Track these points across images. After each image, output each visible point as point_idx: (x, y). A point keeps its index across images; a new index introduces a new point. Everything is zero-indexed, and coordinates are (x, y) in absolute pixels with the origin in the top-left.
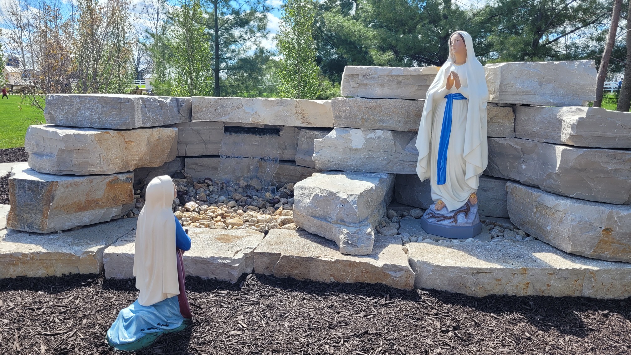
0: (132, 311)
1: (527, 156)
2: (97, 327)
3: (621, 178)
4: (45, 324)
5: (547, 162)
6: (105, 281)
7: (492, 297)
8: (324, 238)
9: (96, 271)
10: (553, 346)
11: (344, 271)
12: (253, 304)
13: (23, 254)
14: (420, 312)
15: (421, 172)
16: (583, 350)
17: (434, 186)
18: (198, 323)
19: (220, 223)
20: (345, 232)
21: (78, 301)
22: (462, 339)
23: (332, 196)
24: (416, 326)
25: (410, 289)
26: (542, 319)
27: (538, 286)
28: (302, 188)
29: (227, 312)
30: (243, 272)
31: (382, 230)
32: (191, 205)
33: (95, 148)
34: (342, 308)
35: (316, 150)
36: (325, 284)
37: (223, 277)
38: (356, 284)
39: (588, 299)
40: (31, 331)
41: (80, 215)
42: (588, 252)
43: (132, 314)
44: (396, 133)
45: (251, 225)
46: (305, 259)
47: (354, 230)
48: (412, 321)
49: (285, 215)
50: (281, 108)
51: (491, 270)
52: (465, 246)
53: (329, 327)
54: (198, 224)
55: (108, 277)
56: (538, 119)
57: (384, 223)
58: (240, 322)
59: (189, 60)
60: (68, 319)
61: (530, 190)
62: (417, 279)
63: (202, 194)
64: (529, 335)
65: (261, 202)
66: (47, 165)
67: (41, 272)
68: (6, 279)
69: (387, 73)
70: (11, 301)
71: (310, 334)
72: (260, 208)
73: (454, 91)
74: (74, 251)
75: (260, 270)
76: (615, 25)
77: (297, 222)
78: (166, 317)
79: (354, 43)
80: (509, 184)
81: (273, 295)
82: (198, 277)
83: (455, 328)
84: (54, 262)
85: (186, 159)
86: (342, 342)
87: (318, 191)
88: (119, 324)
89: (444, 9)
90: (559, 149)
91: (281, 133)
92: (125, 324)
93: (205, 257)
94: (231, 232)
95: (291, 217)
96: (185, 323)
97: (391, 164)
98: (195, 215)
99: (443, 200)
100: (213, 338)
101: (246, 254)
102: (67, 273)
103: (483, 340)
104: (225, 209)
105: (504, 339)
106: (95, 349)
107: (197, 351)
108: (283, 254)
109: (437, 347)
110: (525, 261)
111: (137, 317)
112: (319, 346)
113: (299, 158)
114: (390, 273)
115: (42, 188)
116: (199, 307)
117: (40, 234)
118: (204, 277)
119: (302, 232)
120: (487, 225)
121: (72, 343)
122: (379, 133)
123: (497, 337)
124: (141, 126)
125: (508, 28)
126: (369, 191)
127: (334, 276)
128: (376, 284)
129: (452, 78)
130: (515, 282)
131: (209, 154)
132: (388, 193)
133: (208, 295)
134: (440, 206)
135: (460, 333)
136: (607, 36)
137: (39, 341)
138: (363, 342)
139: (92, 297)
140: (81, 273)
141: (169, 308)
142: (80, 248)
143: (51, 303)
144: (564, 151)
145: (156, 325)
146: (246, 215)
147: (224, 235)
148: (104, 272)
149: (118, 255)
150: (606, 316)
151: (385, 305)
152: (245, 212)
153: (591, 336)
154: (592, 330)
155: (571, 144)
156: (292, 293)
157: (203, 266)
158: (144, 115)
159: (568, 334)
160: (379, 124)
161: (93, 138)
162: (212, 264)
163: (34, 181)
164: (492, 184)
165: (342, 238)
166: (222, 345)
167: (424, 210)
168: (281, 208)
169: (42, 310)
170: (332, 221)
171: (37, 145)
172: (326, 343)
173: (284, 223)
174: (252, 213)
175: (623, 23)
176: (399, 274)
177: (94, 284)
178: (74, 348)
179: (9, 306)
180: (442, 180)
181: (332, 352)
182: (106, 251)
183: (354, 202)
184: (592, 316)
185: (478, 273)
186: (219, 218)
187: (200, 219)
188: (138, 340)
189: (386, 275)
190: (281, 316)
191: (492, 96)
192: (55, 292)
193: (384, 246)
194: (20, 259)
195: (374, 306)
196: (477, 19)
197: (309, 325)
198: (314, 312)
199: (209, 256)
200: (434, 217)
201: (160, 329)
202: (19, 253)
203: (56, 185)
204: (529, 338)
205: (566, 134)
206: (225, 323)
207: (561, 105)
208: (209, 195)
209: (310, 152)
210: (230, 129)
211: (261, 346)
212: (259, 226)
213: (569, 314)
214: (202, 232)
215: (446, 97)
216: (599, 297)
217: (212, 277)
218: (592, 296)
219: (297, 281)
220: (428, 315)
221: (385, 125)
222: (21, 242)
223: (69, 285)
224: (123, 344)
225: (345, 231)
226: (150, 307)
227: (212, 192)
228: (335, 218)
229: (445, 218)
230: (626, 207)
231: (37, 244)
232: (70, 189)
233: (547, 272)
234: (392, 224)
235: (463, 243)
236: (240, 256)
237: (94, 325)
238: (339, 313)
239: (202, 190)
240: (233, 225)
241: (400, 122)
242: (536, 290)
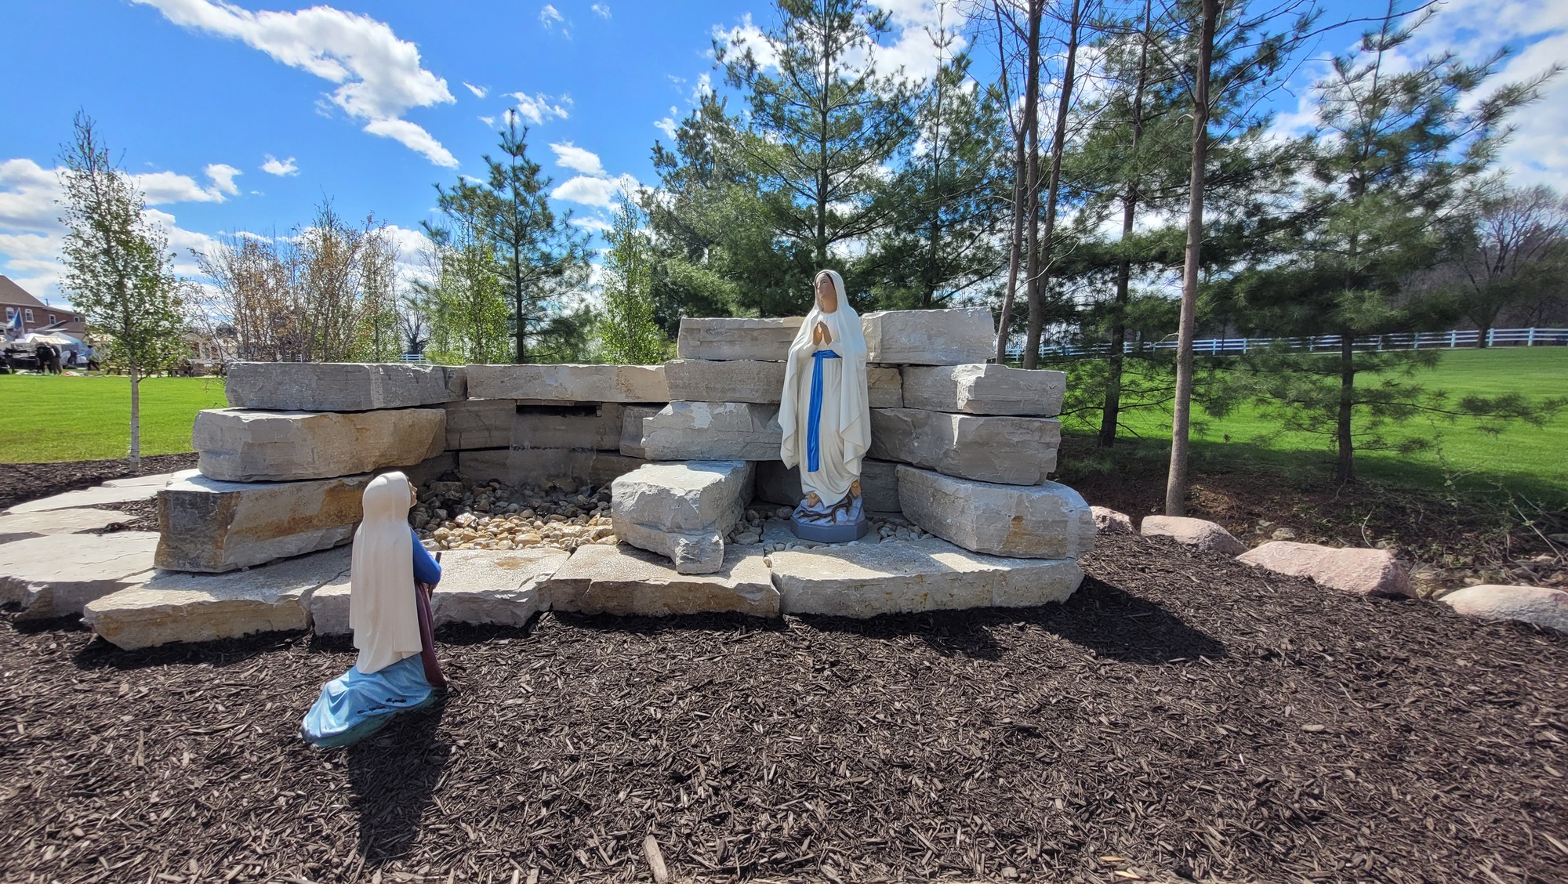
0: (345, 683)
1: (919, 431)
2: (288, 714)
3: (1030, 452)
4: (198, 717)
5: (942, 436)
6: (315, 638)
7: (882, 616)
8: (655, 553)
9: (303, 625)
10: (958, 676)
11: (682, 598)
12: (546, 656)
13: (174, 608)
14: (787, 646)
15: (786, 456)
16: (996, 677)
17: (805, 475)
18: (456, 693)
19: (505, 542)
20: (682, 543)
21: (264, 673)
22: (842, 679)
23: (664, 494)
24: (781, 666)
25: (774, 616)
26: (945, 641)
27: (938, 597)
28: (623, 485)
29: (505, 671)
30: (535, 609)
31: (738, 538)
32: (464, 518)
33: (305, 440)
34: (678, 651)
35: (645, 433)
36: (656, 617)
37: (505, 619)
38: (700, 614)
39: (1000, 609)
40: (170, 730)
41: (281, 542)
42: (997, 549)
43: (345, 689)
44: (752, 405)
45: (551, 542)
46: (626, 584)
47: (695, 539)
48: (775, 660)
49: (603, 524)
50: (596, 377)
51: (878, 580)
52: (846, 551)
53: (657, 680)
54: (472, 545)
55: (319, 633)
56: (929, 382)
57: (741, 528)
58: (524, 685)
59: (475, 321)
60: (241, 705)
61: (925, 473)
62: (782, 600)
63: (484, 502)
64: (928, 664)
65: (571, 508)
66: (227, 468)
67: (207, 634)
68: (144, 649)
69: (736, 326)
70: (146, 685)
71: (629, 693)
72: (568, 518)
73: (824, 346)
74: (264, 597)
75: (561, 606)
76: (1014, 279)
77: (618, 534)
78: (401, 688)
79: (706, 299)
80: (900, 467)
81: (578, 641)
82: (464, 623)
83: (833, 664)
84: (228, 615)
85: (461, 454)
86: (675, 700)
87: (645, 489)
88: (323, 705)
89: (817, 257)
90: (956, 419)
91: (599, 413)
92: (332, 705)
93: (474, 592)
94: (520, 553)
95: (610, 527)
96: (433, 694)
97: (748, 448)
98: (469, 532)
99: (817, 492)
100: (479, 714)
101: (539, 584)
102: (251, 631)
103: (870, 677)
104: (516, 521)
105: (897, 673)
106: (279, 750)
107: (450, 736)
108: (594, 580)
109: (808, 693)
110: (921, 565)
111: (351, 693)
112: (640, 710)
113: (624, 445)
114: (748, 596)
115: (215, 502)
116: (460, 668)
117: (211, 574)
118: (474, 622)
119: (626, 546)
120: (875, 523)
121: (241, 743)
122: (730, 406)
123: (889, 671)
124: (382, 406)
125: (895, 280)
126: (717, 485)
127: (668, 606)
128: (728, 612)
129: (820, 330)
130: (910, 595)
131: (495, 445)
132: (745, 487)
133: (479, 648)
134: (814, 501)
135: (839, 670)
136: (1006, 291)
137: (180, 745)
138: (704, 696)
139: (290, 666)
140: (276, 630)
141: (407, 674)
142: (274, 591)
143: (217, 682)
144: (961, 419)
145: (384, 703)
146: (546, 528)
147: (510, 558)
148: (314, 625)
149: (335, 598)
150: (1022, 629)
151: (739, 641)
152: (545, 523)
153: (1005, 657)
154: (1006, 649)
155: (969, 411)
156: (608, 635)
157: (472, 605)
158: (386, 390)
159: (977, 657)
160: (729, 395)
161: (300, 425)
162: (485, 601)
163: (201, 493)
164: (878, 469)
165: (679, 551)
166: (491, 723)
167: (794, 508)
168: (598, 516)
169: (197, 694)
170: (664, 529)
171: (212, 439)
172: (651, 704)
173: (600, 535)
174: (555, 524)
175: (1023, 275)
176: (758, 596)
177: (296, 646)
178: (242, 752)
179: (140, 692)
180: (814, 466)
181: (659, 716)
182: (316, 593)
183: (695, 501)
184: (1006, 631)
185: (862, 586)
186: (505, 534)
187: (475, 537)
188: (352, 729)
189: (741, 599)
190: (587, 670)
191: (872, 354)
192: (228, 662)
193: (738, 560)
194: (169, 615)
195: (725, 644)
196: (859, 269)
197: (628, 680)
198: (637, 660)
199: (481, 590)
200: (806, 515)
201: (391, 707)
202: (167, 605)
203: (237, 498)
204: (929, 668)
205: (963, 398)
206: (500, 688)
207: (955, 364)
208: (494, 503)
209: (638, 437)
210: (525, 409)
211: (552, 719)
212: (563, 542)
213: (977, 631)
214: (477, 556)
215: (814, 355)
216: (1012, 606)
217: (487, 620)
218: (1005, 605)
219: (616, 617)
220: (798, 649)
221: (737, 395)
222: (174, 588)
223: (254, 650)
224: (327, 737)
225: (683, 541)
226: (374, 675)
227: (499, 499)
228: (669, 524)
229: (821, 516)
230: (1038, 488)
231: (201, 590)
232: (262, 502)
233: (948, 577)
234: (751, 529)
235: (845, 548)
236: (530, 586)
237: (285, 710)
238: (674, 657)
239: (484, 496)
240: (525, 543)
241: (757, 391)
242: (936, 602)
